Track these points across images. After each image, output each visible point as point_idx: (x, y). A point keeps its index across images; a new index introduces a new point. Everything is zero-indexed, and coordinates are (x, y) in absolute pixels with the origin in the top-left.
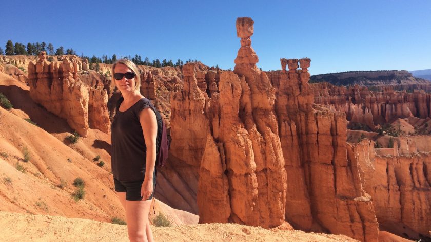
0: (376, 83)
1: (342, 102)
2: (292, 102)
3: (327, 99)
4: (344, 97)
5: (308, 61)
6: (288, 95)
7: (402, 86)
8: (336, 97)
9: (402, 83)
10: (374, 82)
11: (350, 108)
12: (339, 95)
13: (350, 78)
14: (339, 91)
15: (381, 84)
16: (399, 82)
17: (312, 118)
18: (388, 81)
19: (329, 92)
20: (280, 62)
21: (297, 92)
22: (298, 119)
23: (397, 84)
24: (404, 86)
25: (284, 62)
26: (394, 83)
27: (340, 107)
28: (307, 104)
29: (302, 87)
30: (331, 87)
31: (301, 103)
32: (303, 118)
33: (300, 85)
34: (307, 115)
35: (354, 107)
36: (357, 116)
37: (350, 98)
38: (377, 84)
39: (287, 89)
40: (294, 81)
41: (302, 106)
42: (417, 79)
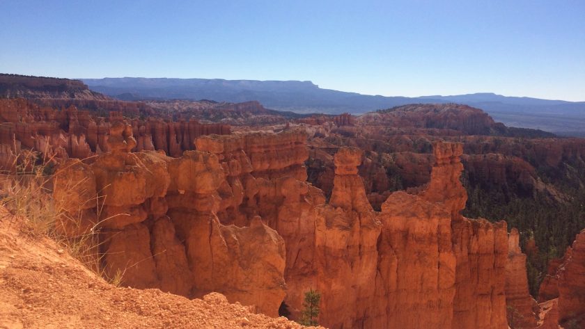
0: (40, 94)
7: (76, 100)
9: (76, 98)
10: (37, 94)
15: (47, 97)
16: (73, 96)
18: (57, 93)
23: (70, 98)
24: (79, 101)
26: (65, 97)
38: (42, 96)
42: (94, 94)
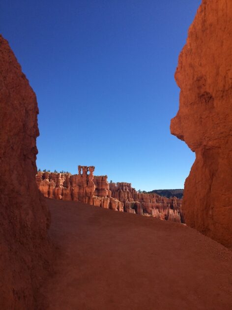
1: (164, 208)
2: (82, 191)
3: (154, 204)
4: (165, 204)
5: (93, 168)
6: (80, 186)
8: (160, 204)
11: (168, 213)
12: (163, 203)
13: (179, 194)
14: (163, 200)
17: (91, 200)
19: (157, 200)
20: (78, 167)
21: (85, 185)
22: (84, 201)
25: (80, 168)
27: (162, 211)
28: (91, 193)
29: (88, 182)
30: (158, 197)
31: (87, 192)
32: (87, 200)
33: (87, 181)
34: (89, 198)
35: (171, 211)
36: (171, 217)
37: (169, 205)
39: (80, 183)
40: (85, 178)
41: (88, 194)
